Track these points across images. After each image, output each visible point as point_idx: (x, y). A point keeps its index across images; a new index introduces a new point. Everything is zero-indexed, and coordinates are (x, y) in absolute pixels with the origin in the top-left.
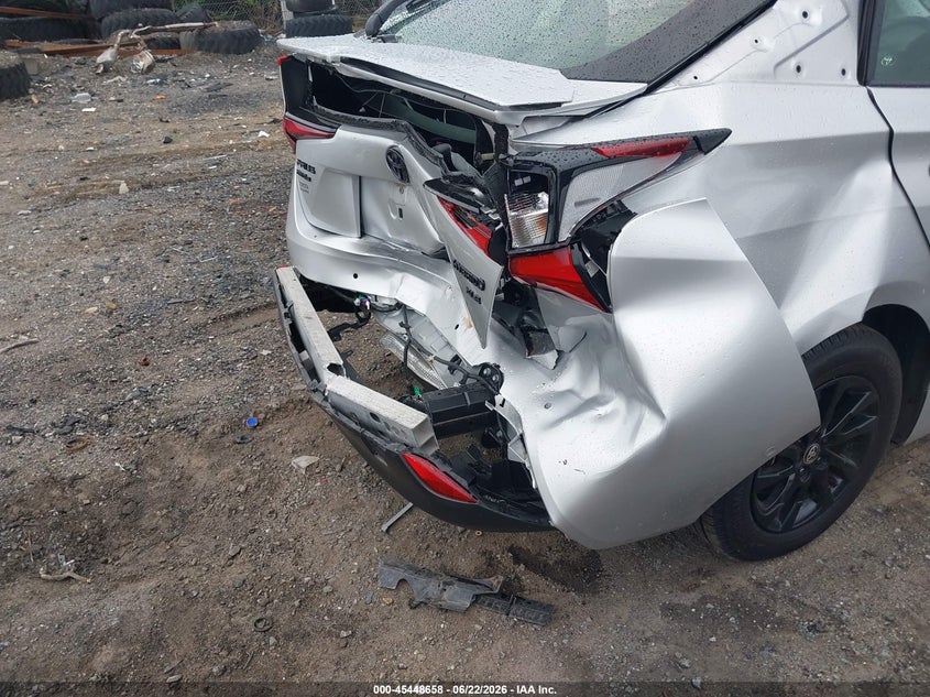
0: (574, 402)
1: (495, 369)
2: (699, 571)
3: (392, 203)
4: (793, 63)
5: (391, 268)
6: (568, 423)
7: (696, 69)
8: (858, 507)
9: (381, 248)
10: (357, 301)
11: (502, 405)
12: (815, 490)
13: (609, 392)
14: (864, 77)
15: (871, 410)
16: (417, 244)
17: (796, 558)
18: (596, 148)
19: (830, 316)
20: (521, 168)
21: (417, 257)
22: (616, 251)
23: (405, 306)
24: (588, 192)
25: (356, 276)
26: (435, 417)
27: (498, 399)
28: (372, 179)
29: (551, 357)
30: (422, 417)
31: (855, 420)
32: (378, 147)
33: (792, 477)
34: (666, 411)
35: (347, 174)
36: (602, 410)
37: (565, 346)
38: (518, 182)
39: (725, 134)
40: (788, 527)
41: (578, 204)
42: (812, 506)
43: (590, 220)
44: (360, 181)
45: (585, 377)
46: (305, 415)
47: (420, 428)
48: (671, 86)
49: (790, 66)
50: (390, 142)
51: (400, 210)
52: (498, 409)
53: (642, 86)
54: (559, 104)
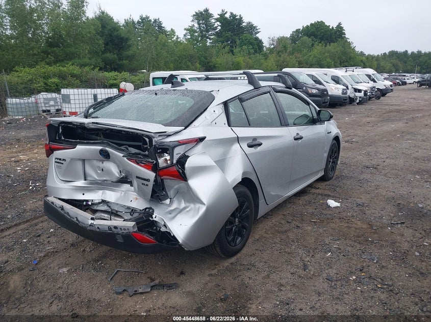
0: (178, 210)
1: (150, 208)
2: (215, 265)
3: (99, 167)
4: (214, 122)
5: (98, 189)
6: (179, 216)
7: (194, 123)
8: (250, 240)
9: (94, 183)
10: (85, 203)
11: (155, 218)
12: (239, 233)
13: (187, 205)
14: (229, 125)
15: (247, 208)
16: (109, 179)
17: (239, 255)
18: (178, 141)
19: (235, 180)
20: (156, 148)
21: (110, 183)
22: (187, 165)
23: (105, 201)
24: (178, 152)
25: (83, 194)
26: (137, 224)
27: (154, 216)
28: (89, 160)
29: (168, 201)
30: (134, 223)
31: (244, 212)
32: (97, 150)
33: (234, 228)
34: (205, 203)
35: (79, 160)
36: (188, 209)
37: (172, 197)
38: (158, 151)
39: (205, 138)
40: (235, 245)
41: (177, 154)
42: (240, 238)
43: (180, 158)
44: (84, 161)
45: (180, 203)
46: (57, 256)
47: (133, 227)
48: (189, 127)
49: (214, 123)
50: (100, 148)
51: (102, 169)
52: (154, 219)
53: (184, 127)
54: (166, 132)
